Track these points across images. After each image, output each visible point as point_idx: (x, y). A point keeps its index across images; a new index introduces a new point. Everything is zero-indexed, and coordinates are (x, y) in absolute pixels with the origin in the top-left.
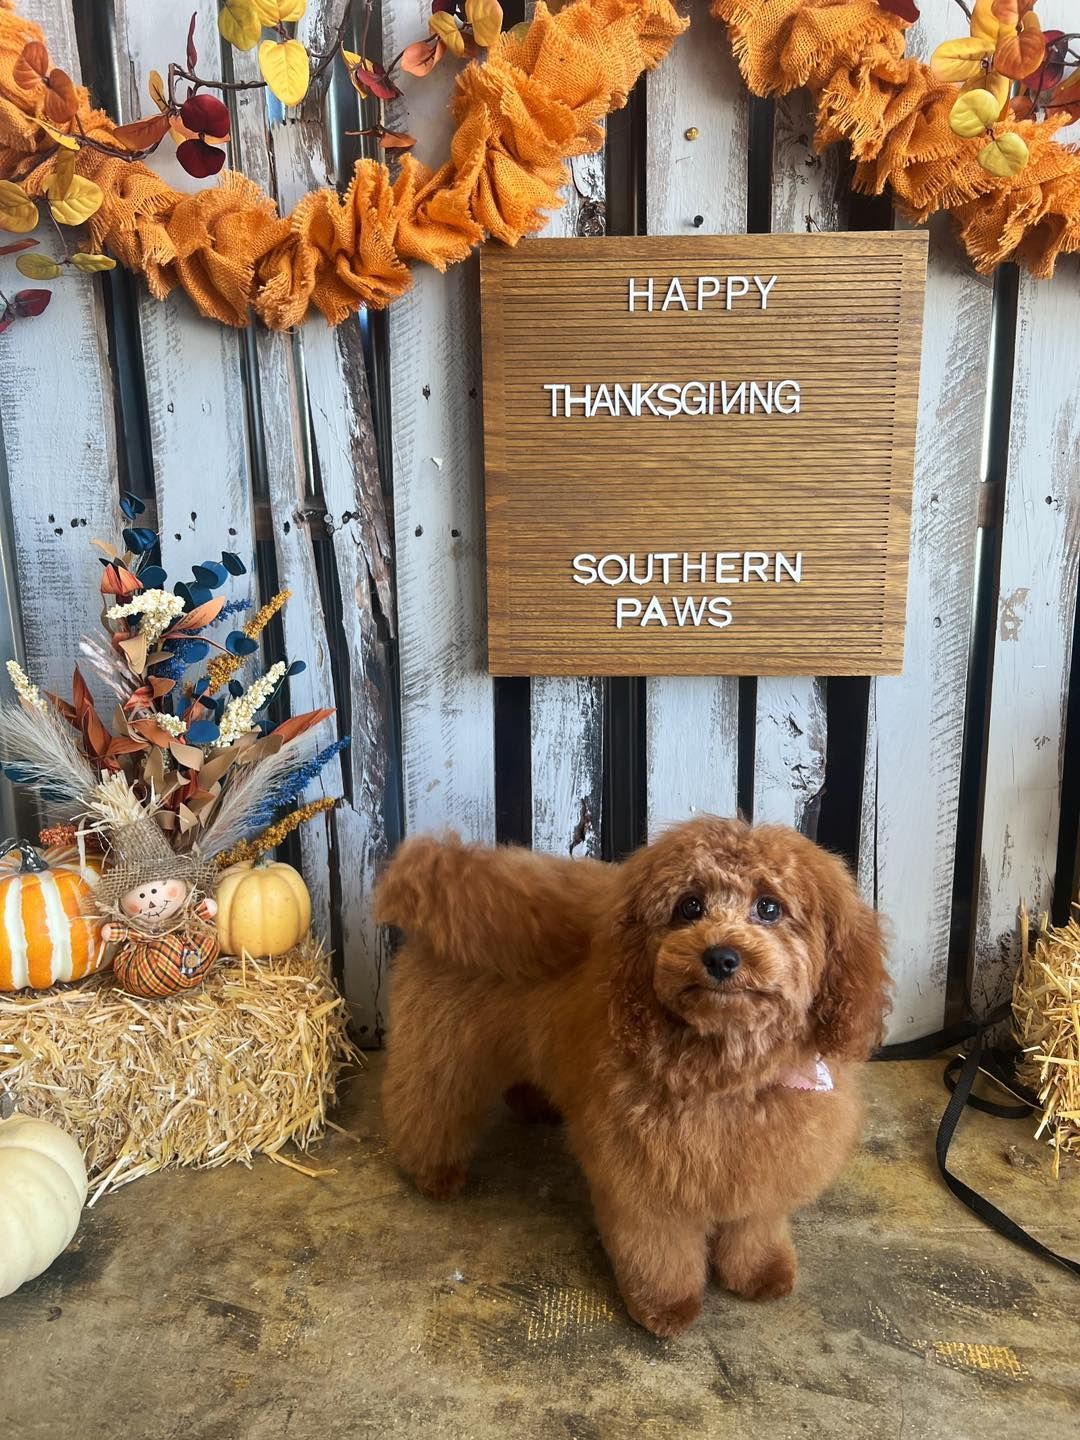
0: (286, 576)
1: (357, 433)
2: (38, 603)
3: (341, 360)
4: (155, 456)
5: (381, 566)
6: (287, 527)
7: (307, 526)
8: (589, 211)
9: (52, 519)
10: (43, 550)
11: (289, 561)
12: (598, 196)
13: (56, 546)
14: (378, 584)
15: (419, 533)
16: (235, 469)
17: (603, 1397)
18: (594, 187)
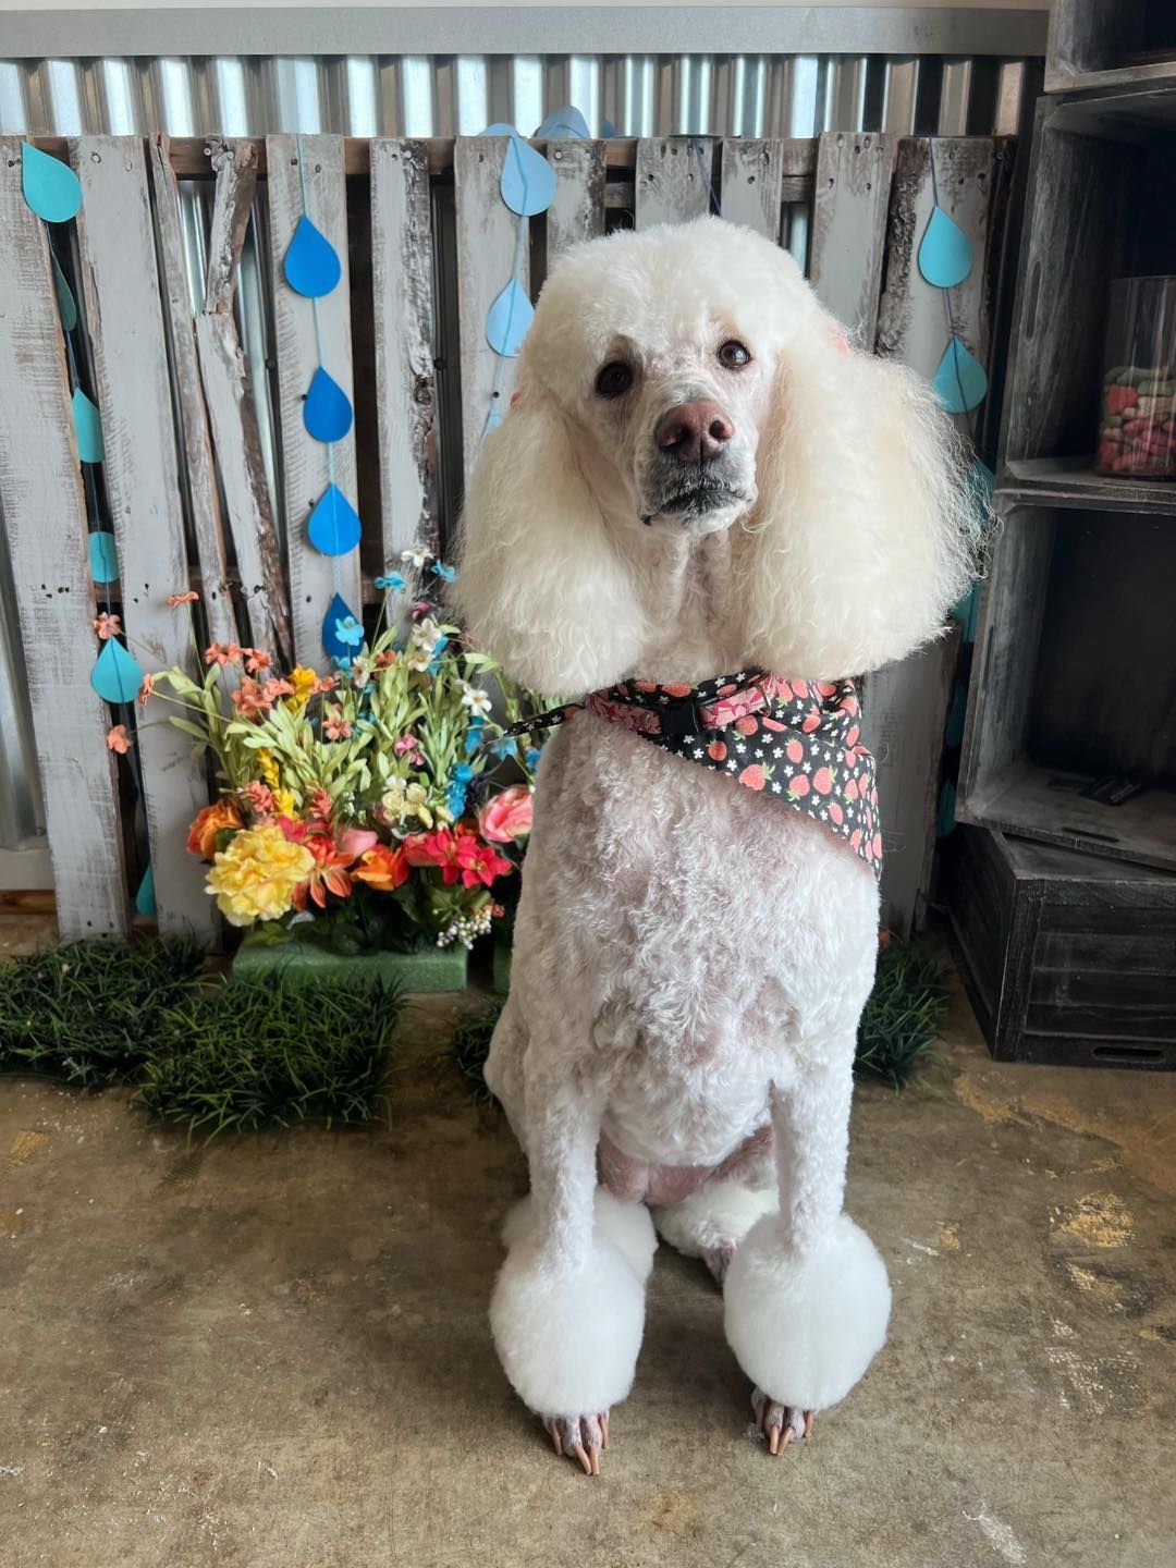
0: (215, 630)
1: (263, 531)
2: (35, 646)
3: (250, 481)
4: (118, 544)
5: (282, 621)
6: (214, 596)
7: (227, 593)
8: (422, 383)
9: (44, 587)
10: (39, 610)
11: (217, 619)
12: (429, 371)
13: (48, 606)
14: (281, 635)
15: (309, 600)
16: (175, 553)
17: (411, 1136)
18: (424, 366)
